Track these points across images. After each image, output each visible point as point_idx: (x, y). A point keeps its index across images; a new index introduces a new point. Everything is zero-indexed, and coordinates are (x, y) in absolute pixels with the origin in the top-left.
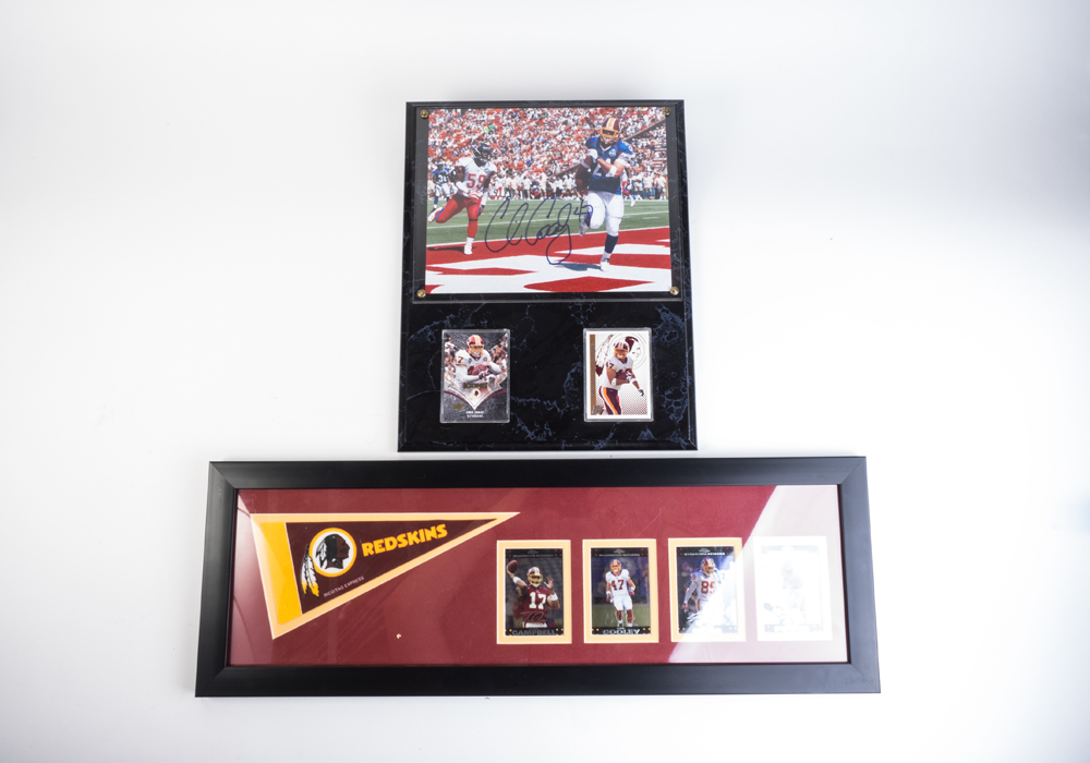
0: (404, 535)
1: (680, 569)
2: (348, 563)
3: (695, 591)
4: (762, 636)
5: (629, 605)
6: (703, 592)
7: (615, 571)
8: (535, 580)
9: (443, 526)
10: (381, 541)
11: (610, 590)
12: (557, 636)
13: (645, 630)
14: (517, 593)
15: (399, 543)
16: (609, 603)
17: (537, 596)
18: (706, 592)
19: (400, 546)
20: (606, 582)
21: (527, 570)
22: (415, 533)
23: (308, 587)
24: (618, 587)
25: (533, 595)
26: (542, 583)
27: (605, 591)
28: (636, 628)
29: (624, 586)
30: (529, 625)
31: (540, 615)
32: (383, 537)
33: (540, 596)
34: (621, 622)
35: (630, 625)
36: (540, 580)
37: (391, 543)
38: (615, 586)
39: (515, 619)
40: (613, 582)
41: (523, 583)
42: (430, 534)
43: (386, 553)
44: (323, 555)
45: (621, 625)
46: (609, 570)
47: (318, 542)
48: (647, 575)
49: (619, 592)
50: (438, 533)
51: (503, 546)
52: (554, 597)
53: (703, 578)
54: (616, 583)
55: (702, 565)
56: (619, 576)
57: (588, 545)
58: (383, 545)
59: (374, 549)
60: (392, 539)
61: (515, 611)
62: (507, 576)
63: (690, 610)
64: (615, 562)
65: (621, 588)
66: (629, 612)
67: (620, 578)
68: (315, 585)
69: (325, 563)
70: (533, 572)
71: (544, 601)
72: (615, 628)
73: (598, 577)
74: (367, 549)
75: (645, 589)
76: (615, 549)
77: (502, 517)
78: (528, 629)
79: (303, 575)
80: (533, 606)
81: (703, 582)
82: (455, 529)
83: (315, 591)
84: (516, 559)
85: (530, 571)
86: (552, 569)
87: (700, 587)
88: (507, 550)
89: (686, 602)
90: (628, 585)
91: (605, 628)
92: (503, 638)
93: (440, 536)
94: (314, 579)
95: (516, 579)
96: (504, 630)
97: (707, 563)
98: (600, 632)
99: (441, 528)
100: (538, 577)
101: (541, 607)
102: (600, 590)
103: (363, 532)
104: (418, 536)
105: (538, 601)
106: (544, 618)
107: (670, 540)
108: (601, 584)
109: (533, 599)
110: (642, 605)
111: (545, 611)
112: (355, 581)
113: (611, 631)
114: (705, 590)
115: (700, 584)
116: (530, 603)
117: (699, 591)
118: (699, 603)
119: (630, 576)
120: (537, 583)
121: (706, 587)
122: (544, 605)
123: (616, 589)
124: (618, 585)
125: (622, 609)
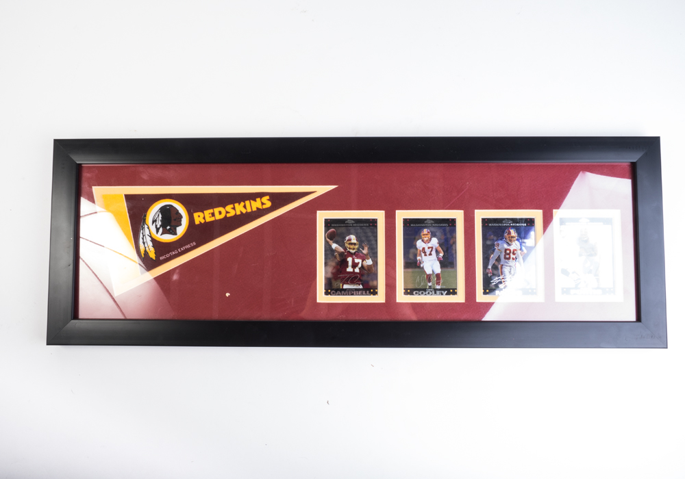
0: (232, 206)
1: (485, 238)
2: (181, 230)
3: (499, 256)
4: (559, 298)
5: (438, 270)
6: (505, 258)
7: (426, 239)
8: (352, 247)
9: (268, 197)
10: (211, 211)
11: (420, 255)
12: (372, 296)
13: (452, 291)
14: (335, 257)
15: (227, 212)
16: (419, 267)
17: (353, 261)
18: (509, 258)
19: (228, 215)
20: (417, 249)
21: (344, 238)
22: (242, 204)
23: (145, 251)
24: (428, 253)
25: (350, 260)
26: (358, 249)
27: (415, 256)
28: (444, 290)
29: (434, 253)
30: (346, 286)
31: (356, 277)
32: (213, 208)
33: (357, 261)
34: (430, 284)
35: (438, 287)
36: (356, 247)
37: (220, 213)
38: (425, 253)
39: (333, 282)
40: (424, 249)
41: (341, 250)
42: (256, 205)
43: (216, 221)
44: (159, 224)
45: (430, 287)
46: (420, 238)
47: (154, 211)
48: (455, 243)
49: (428, 257)
50: (263, 204)
51: (322, 216)
52: (369, 262)
53: (506, 246)
54: (426, 249)
55: (506, 235)
56: (428, 244)
57: (401, 215)
58: (213, 215)
59: (204, 218)
60: (221, 209)
61: (333, 273)
62: (327, 244)
63: (494, 275)
64: (425, 231)
65: (430, 254)
66: (438, 276)
67: (430, 245)
68: (152, 249)
69: (161, 230)
70: (350, 240)
71: (360, 265)
72: (425, 290)
73: (409, 244)
74: (199, 218)
75: (452, 255)
76: (426, 219)
77: (321, 190)
78: (345, 290)
79: (141, 240)
80: (350, 269)
81: (506, 250)
82: (279, 200)
83: (152, 255)
84: (334, 227)
85: (347, 238)
86: (367, 237)
87: (504, 253)
88: (326, 220)
89: (490, 267)
90: (437, 252)
91: (415, 290)
92: (322, 297)
93: (264, 207)
94: (150, 244)
95: (334, 246)
96: (324, 291)
97: (509, 233)
98: (411, 293)
99: (265, 199)
100: (355, 244)
101: (357, 270)
102: (411, 256)
103: (194, 203)
104: (245, 207)
105: (355, 265)
106: (360, 280)
107: (476, 211)
108: (412, 251)
109: (350, 263)
110: (450, 270)
111: (361, 273)
112: (188, 246)
113: (421, 292)
114: (508, 256)
115: (503, 251)
116: (347, 267)
117: (502, 257)
118: (502, 268)
119: (439, 243)
120: (354, 249)
121: (509, 254)
122: (359, 269)
123: (425, 255)
124: (428, 251)
125: (431, 273)
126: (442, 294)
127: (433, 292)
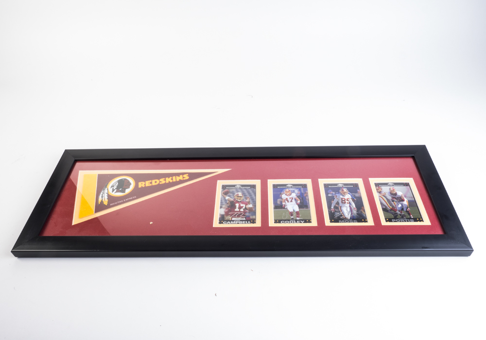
0: (164, 179)
1: (327, 193)
3: (338, 202)
5: (297, 209)
6: (342, 203)
9: (187, 175)
10: (151, 181)
11: (285, 202)
14: (227, 203)
15: (160, 182)
16: (284, 208)
17: (240, 205)
18: (345, 203)
19: (160, 183)
20: (282, 199)
21: (234, 194)
22: (171, 178)
23: (102, 201)
25: (237, 205)
26: (243, 199)
28: (302, 220)
29: (293, 200)
30: (234, 219)
31: (241, 214)
32: (152, 179)
33: (242, 205)
34: (292, 217)
35: (298, 219)
37: (156, 182)
39: (225, 216)
40: (287, 199)
41: (232, 200)
42: (181, 178)
43: (152, 186)
44: (115, 187)
45: (293, 219)
46: (284, 193)
47: (114, 182)
48: (307, 196)
49: (290, 203)
50: (183, 178)
51: (220, 183)
52: (250, 206)
53: (341, 197)
54: (288, 199)
55: (341, 191)
56: (289, 196)
57: (271, 183)
58: (151, 183)
59: (145, 185)
60: (157, 180)
61: (225, 212)
62: (222, 196)
63: (335, 211)
64: (287, 190)
65: (291, 201)
66: (297, 213)
67: (291, 197)
68: (107, 200)
69: (115, 191)
70: (238, 195)
71: (244, 208)
74: (141, 185)
75: (306, 202)
76: (287, 184)
77: (220, 171)
79: (101, 196)
80: (237, 209)
81: (342, 199)
83: (106, 203)
84: (228, 189)
85: (236, 194)
86: (249, 193)
88: (223, 185)
89: (332, 207)
90: (295, 200)
91: (281, 220)
92: (216, 224)
93: (184, 179)
94: (106, 197)
95: (227, 198)
97: (343, 190)
98: (280, 222)
99: (185, 176)
100: (241, 197)
101: (242, 210)
104: (172, 179)
105: (240, 208)
106: (244, 215)
107: (319, 180)
109: (237, 207)
110: (305, 209)
111: (245, 212)
113: (286, 222)
114: (344, 202)
115: (340, 199)
116: (235, 208)
117: (340, 202)
118: (341, 208)
119: (297, 196)
120: (240, 199)
121: (344, 201)
122: (244, 209)
123: (288, 202)
124: (290, 200)
125: (292, 211)
126: (301, 222)
127: (295, 221)
